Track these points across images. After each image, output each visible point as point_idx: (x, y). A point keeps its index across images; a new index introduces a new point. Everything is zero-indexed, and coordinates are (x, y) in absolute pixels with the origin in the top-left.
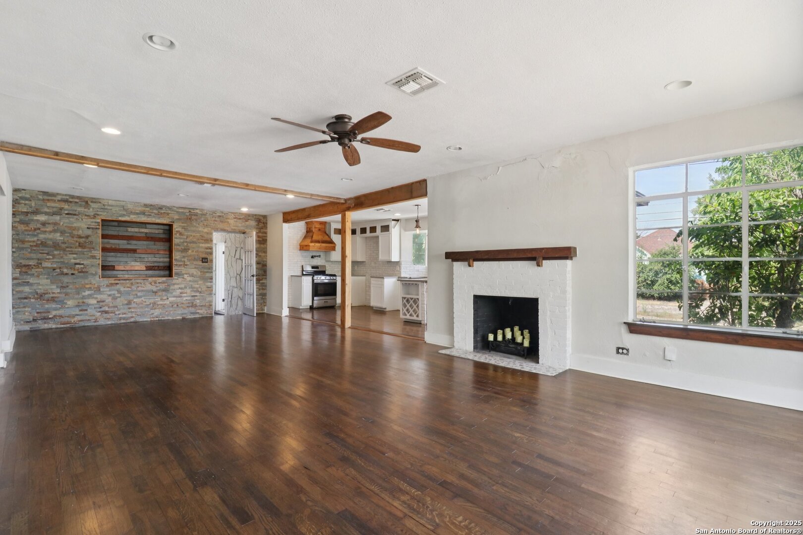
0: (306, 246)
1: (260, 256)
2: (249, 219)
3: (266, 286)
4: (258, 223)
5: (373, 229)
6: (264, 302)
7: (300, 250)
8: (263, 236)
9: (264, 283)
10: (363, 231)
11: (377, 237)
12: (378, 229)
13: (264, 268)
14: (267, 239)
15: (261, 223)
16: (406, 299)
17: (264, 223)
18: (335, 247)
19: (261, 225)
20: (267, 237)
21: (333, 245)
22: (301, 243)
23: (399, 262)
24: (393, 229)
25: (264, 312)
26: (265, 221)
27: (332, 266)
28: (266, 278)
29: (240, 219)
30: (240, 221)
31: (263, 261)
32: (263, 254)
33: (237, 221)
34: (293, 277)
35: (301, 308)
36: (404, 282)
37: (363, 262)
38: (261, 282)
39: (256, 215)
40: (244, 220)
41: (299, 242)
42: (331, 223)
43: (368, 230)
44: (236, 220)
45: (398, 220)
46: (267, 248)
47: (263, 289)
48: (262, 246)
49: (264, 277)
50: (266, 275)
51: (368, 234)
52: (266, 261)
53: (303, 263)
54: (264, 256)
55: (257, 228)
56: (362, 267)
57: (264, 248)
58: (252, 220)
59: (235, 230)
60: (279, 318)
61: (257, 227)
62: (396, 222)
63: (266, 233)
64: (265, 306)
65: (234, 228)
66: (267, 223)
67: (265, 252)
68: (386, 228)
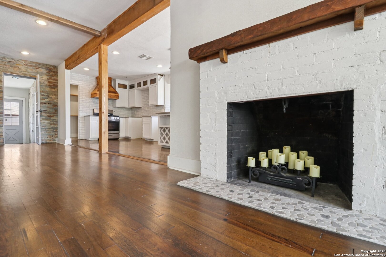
0: (95, 94)
1: (51, 98)
2: (40, 67)
3: (57, 122)
4: (49, 72)
5: (145, 83)
6: (55, 134)
7: (92, 98)
8: (53, 82)
9: (55, 119)
10: (139, 85)
11: (148, 89)
12: (149, 82)
13: (55, 107)
14: (57, 85)
15: (52, 71)
16: (163, 129)
17: (54, 72)
18: (118, 96)
19: (52, 73)
20: (57, 83)
21: (116, 95)
22: (92, 92)
23: (164, 106)
24: (158, 81)
25: (55, 142)
26: (55, 70)
27: (118, 111)
28: (57, 116)
29: (31, 66)
30: (31, 68)
31: (54, 102)
32: (54, 97)
33: (27, 68)
35: (90, 139)
36: (161, 115)
37: (140, 108)
38: (52, 118)
39: (46, 65)
40: (35, 68)
42: (116, 80)
43: (142, 84)
44: (26, 66)
45: (162, 75)
46: (57, 92)
47: (54, 124)
48: (53, 90)
49: (55, 114)
50: (57, 113)
51: (142, 87)
52: (57, 102)
53: (94, 107)
54: (55, 98)
55: (47, 75)
56: (140, 112)
57: (55, 92)
58: (42, 68)
59: (26, 74)
60: (63, 146)
61: (47, 74)
62: (161, 76)
63: (57, 80)
64: (56, 137)
65: (24, 73)
66: (57, 72)
67: (56, 95)
68: (153, 81)
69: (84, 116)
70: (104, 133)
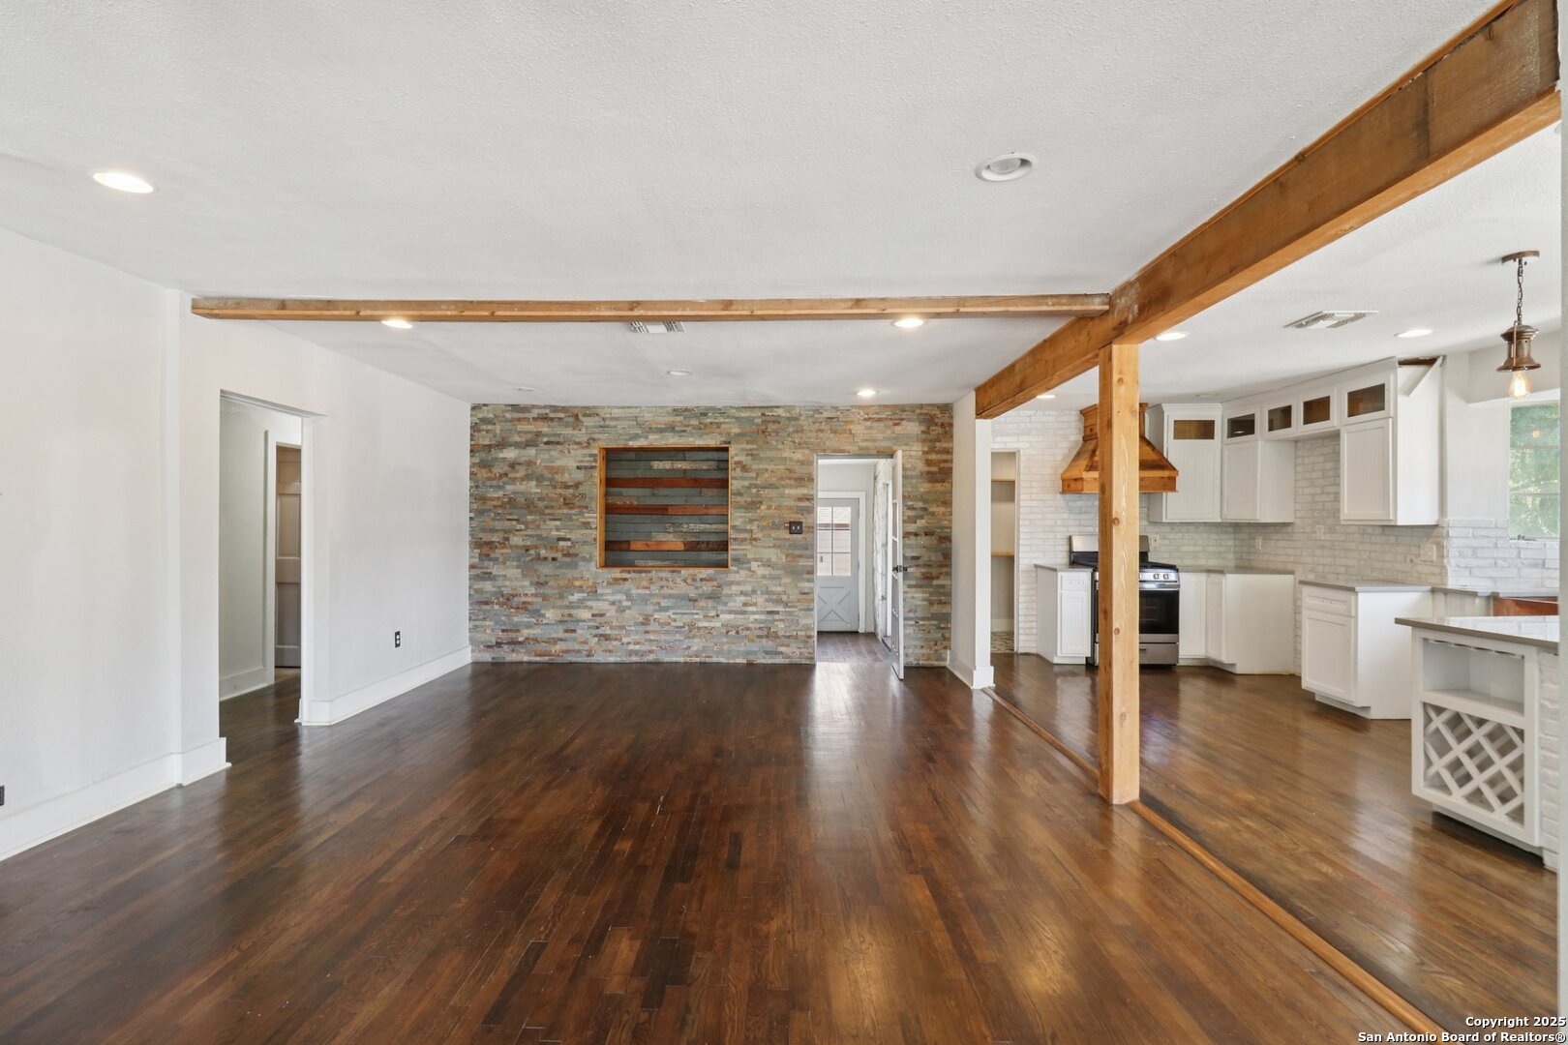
0: (1076, 480)
1: (933, 514)
2: (903, 419)
3: (949, 595)
4: (928, 428)
5: (1317, 410)
6: (945, 639)
7: (1063, 492)
8: (940, 462)
9: (943, 586)
10: (1281, 418)
11: (1335, 436)
12: (1339, 407)
13: (943, 546)
14: (951, 469)
15: (936, 425)
16: (1445, 716)
17: (942, 425)
18: (1172, 480)
19: (936, 430)
20: (952, 460)
21: (1166, 473)
22: (1066, 471)
23: (1436, 526)
24: (1401, 399)
25: (942, 664)
26: (946, 420)
27: (1172, 536)
28: (949, 574)
29: (880, 420)
30: (881, 424)
31: (942, 528)
32: (942, 509)
33: (871, 428)
34: (1039, 570)
35: (1056, 661)
36: (1433, 636)
37: (1285, 525)
38: (935, 582)
39: (921, 406)
40: (891, 423)
41: (1061, 471)
42: (1165, 407)
43: (1298, 415)
44: (869, 423)
45: (1429, 362)
46: (951, 493)
47: (940, 602)
48: (938, 486)
49: (944, 570)
50: (949, 566)
51: (1298, 427)
52: (950, 528)
53: (1072, 530)
54: (944, 514)
55: (924, 441)
56: (1282, 544)
57: (945, 493)
58: (909, 420)
59: (867, 448)
61: (924, 436)
62: (1420, 369)
63: (949, 451)
64: (945, 648)
65: (864, 444)
66: (951, 425)
67: (947, 503)
68: (1368, 400)
69: (1037, 566)
70: (1123, 716)
